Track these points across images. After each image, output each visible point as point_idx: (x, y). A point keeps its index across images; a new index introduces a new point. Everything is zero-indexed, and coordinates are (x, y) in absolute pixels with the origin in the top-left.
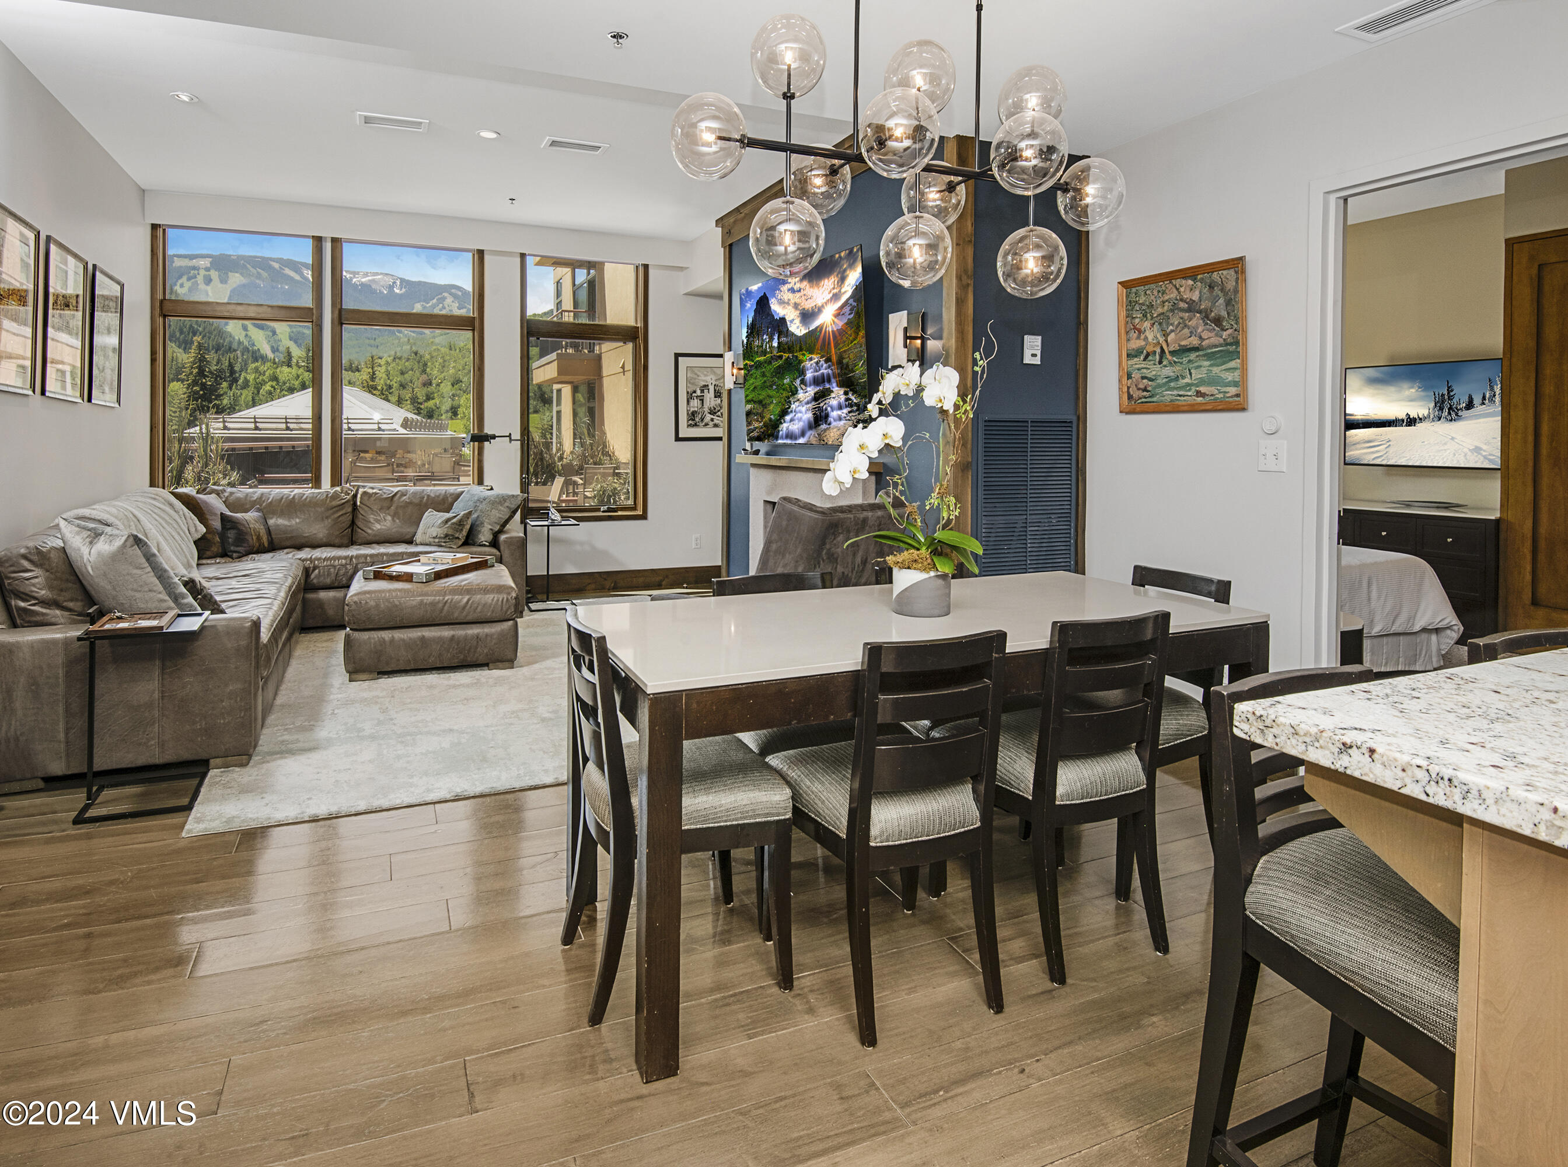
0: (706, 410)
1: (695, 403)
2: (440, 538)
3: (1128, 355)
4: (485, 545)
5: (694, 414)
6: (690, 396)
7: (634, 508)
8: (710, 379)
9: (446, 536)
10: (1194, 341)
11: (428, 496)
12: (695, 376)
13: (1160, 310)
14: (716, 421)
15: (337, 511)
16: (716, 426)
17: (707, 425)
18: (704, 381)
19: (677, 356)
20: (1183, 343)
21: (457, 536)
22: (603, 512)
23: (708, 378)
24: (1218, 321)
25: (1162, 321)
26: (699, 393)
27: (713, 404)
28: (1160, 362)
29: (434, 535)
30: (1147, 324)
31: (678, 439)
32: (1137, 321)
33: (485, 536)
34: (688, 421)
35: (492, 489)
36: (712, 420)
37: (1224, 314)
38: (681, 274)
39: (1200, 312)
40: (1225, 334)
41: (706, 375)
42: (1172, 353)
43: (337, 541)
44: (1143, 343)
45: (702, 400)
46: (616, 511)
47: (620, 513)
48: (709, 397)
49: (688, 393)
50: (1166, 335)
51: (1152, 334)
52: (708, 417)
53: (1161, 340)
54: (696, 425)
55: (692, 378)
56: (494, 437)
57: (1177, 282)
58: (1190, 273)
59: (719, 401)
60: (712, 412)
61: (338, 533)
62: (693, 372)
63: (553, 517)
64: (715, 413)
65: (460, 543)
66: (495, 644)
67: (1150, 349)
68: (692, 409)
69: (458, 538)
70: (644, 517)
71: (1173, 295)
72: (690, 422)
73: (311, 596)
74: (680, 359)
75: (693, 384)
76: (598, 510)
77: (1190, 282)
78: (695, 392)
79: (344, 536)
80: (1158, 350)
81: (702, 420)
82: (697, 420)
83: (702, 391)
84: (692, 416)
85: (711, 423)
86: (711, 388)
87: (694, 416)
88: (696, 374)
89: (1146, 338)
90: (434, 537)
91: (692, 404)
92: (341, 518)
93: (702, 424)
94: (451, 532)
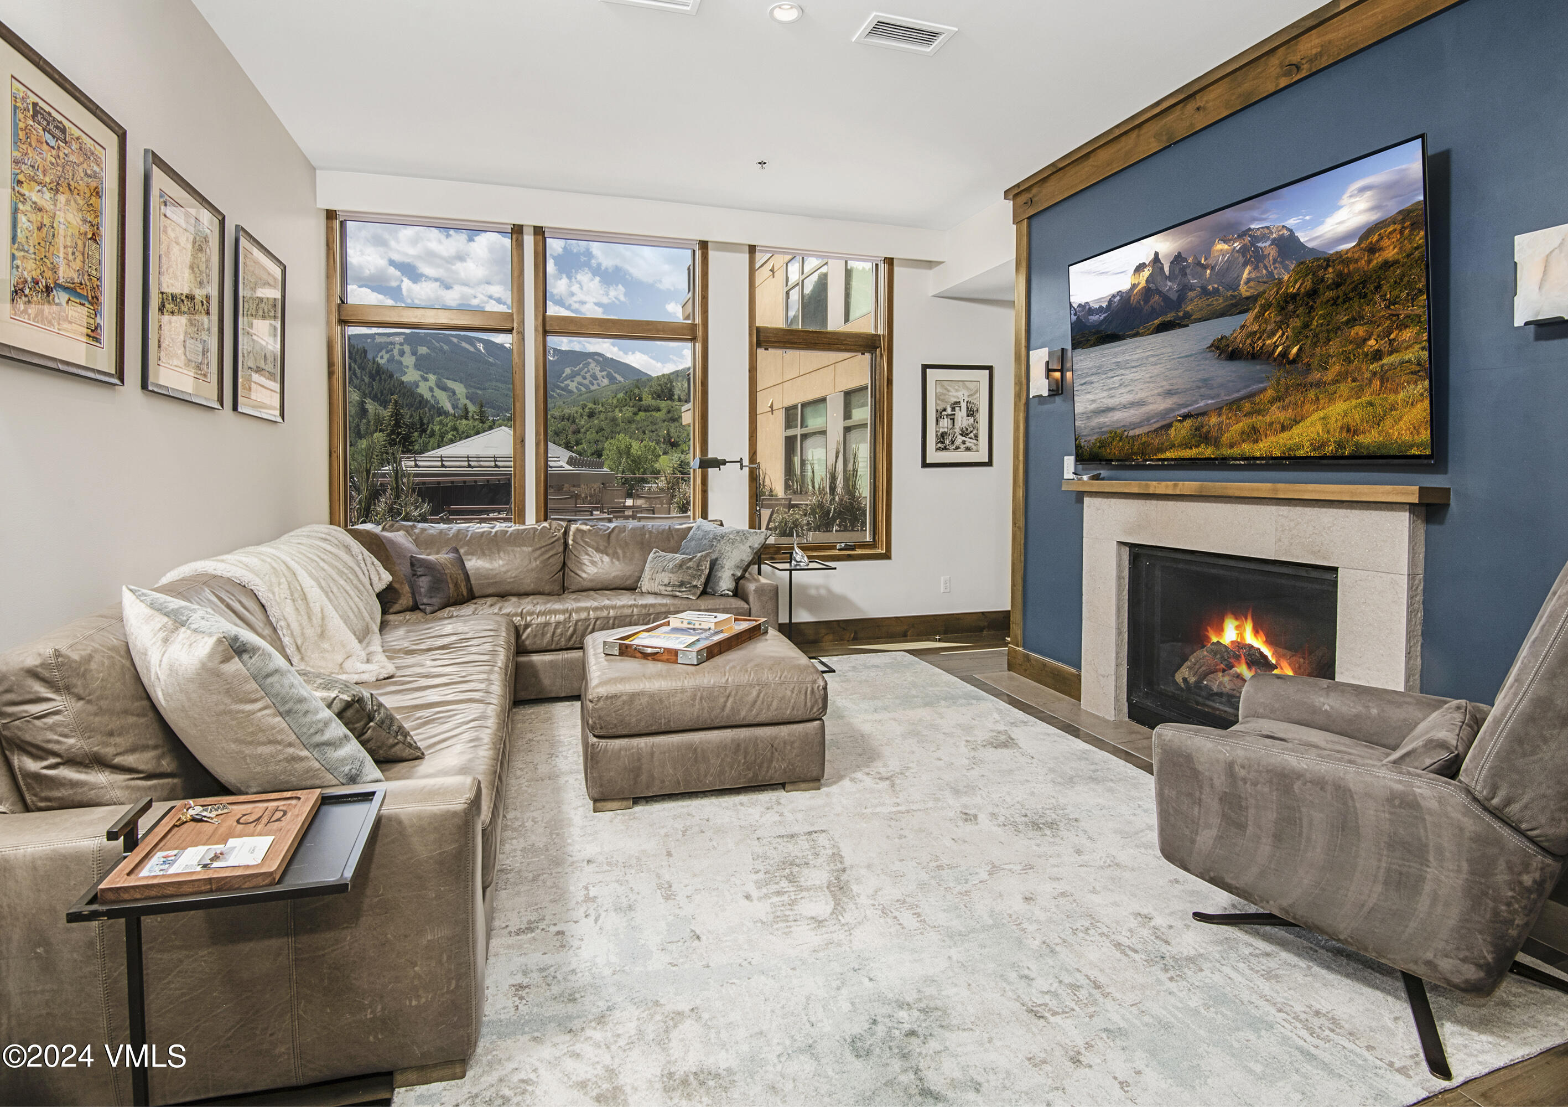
0: (957, 431)
1: (945, 423)
2: (674, 586)
4: (728, 595)
5: (943, 435)
6: (940, 415)
7: (873, 545)
8: (961, 395)
9: (682, 584)
11: (651, 532)
12: (945, 392)
14: (968, 444)
15: (547, 551)
16: (968, 449)
17: (957, 448)
18: (954, 397)
19: (925, 367)
21: (695, 583)
22: (840, 550)
23: (960, 394)
26: (949, 411)
27: (965, 424)
29: (666, 582)
31: (925, 465)
33: (725, 583)
34: (937, 443)
35: (722, 525)
36: (964, 442)
38: (931, 273)
41: (957, 391)
43: (547, 589)
45: (953, 419)
46: (853, 549)
47: (859, 552)
48: (961, 415)
49: (937, 411)
52: (960, 439)
54: (945, 448)
55: (942, 394)
56: (724, 462)
59: (971, 420)
60: (964, 433)
61: (548, 577)
62: (943, 386)
63: (798, 559)
64: (967, 434)
65: (699, 592)
66: (797, 756)
68: (942, 430)
69: (696, 586)
70: (887, 556)
72: (940, 445)
73: (523, 659)
74: (928, 370)
75: (943, 400)
76: (833, 548)
78: (945, 410)
79: (555, 581)
81: (953, 442)
82: (947, 442)
83: (953, 409)
84: (942, 437)
85: (963, 447)
86: (964, 405)
87: (943, 437)
88: (946, 389)
90: (665, 585)
91: (941, 424)
92: (551, 560)
93: (952, 448)
94: (687, 578)
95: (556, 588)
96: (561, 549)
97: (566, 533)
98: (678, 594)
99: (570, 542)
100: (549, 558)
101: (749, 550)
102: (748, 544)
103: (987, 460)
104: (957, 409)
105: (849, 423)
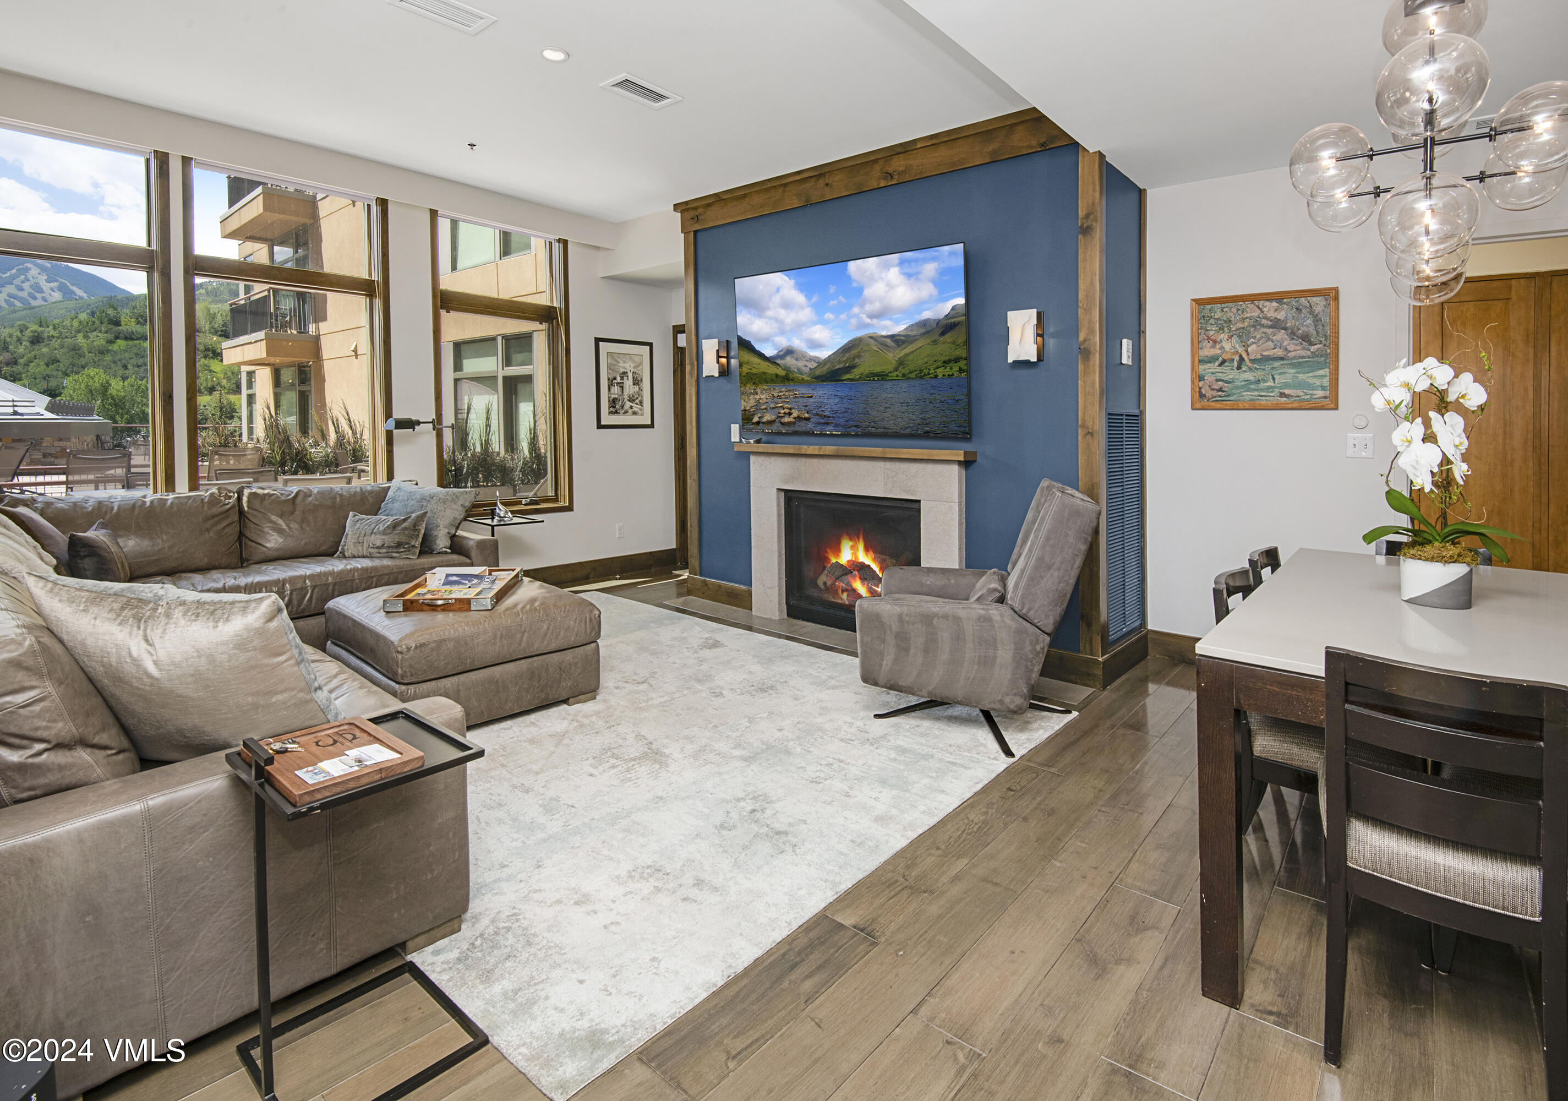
0: (626, 397)
1: (616, 389)
2: (389, 547)
3: (1200, 361)
4: (446, 552)
5: (614, 401)
6: (611, 383)
7: (556, 499)
8: (628, 366)
9: (399, 544)
10: (1279, 352)
11: (341, 495)
12: (615, 363)
13: (1240, 325)
14: (635, 409)
15: (220, 521)
16: (635, 413)
17: (626, 412)
18: (623, 367)
19: (598, 340)
20: (1265, 353)
21: (413, 543)
22: (525, 505)
23: (627, 365)
24: (1306, 338)
25: (1243, 336)
26: (619, 379)
27: (631, 392)
28: (1239, 368)
29: (382, 544)
30: (1223, 336)
31: (600, 426)
32: (1211, 333)
34: (609, 408)
35: (417, 484)
36: (631, 407)
37: (1312, 330)
38: (600, 257)
39: (1285, 329)
40: (1313, 348)
41: (625, 362)
42: (1253, 361)
43: (223, 560)
44: (1219, 352)
45: (622, 387)
46: (537, 504)
47: (541, 506)
48: (628, 383)
49: (609, 379)
50: (1246, 347)
51: (1229, 346)
52: (628, 404)
53: (1241, 350)
54: (616, 412)
55: (612, 365)
56: (419, 423)
57: (1261, 303)
58: (1278, 297)
59: (637, 388)
60: (631, 400)
61: (222, 549)
62: (613, 358)
63: (502, 515)
64: (634, 400)
65: (417, 551)
67: (1226, 356)
68: (613, 396)
69: (415, 546)
70: (570, 508)
71: (1256, 313)
72: (611, 409)
74: (601, 343)
75: (613, 370)
76: (519, 503)
77: (1275, 304)
78: (615, 379)
79: (231, 552)
80: (1237, 358)
81: (622, 407)
82: (617, 407)
83: (622, 378)
84: (613, 403)
85: (630, 411)
86: (630, 375)
88: (616, 361)
89: (1222, 348)
90: (378, 548)
91: (612, 391)
92: (226, 530)
93: (622, 412)
94: (404, 539)
95: (235, 560)
96: (236, 517)
97: (239, 499)
98: (395, 555)
99: (246, 509)
100: (225, 527)
101: (461, 508)
102: (460, 502)
103: (650, 423)
104: (625, 378)
105: (459, 375)
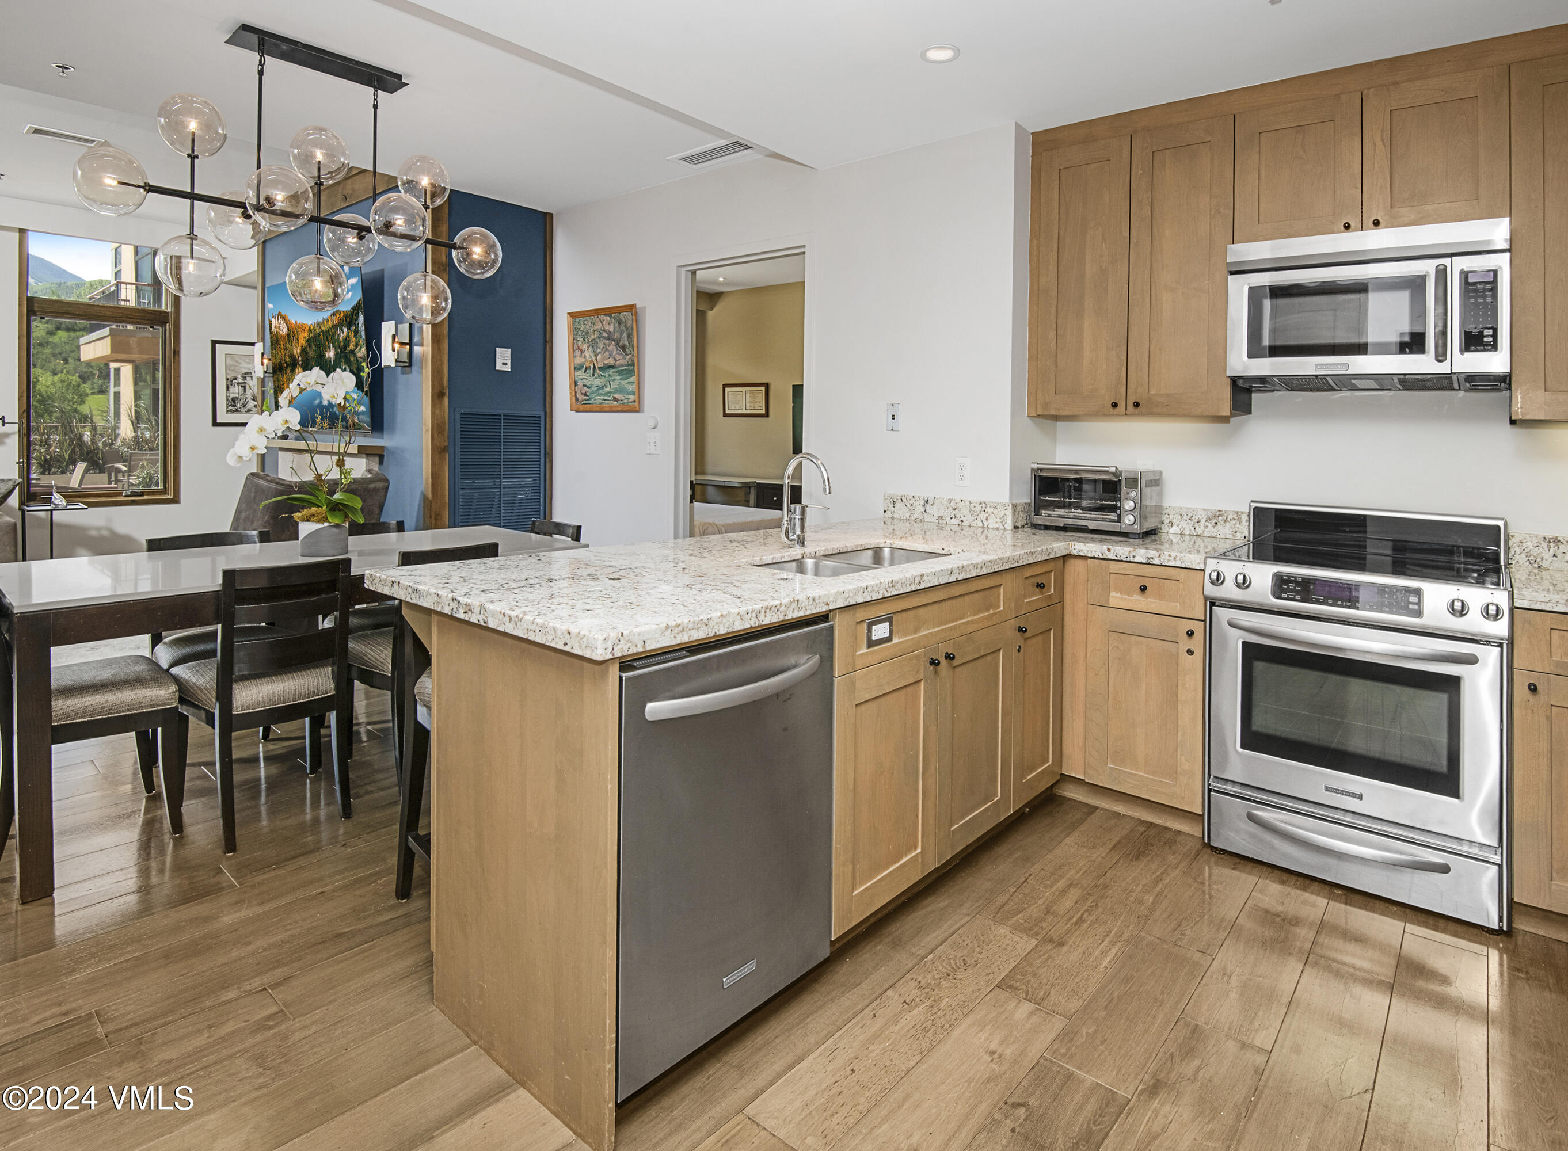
0: (249, 397)
1: (236, 389)
3: (575, 368)
5: (234, 400)
6: (230, 383)
7: (161, 492)
8: (252, 367)
10: (611, 361)
12: (235, 363)
13: (593, 337)
17: (249, 411)
18: (246, 368)
19: (214, 343)
20: (606, 362)
22: (125, 496)
23: (250, 367)
24: (623, 348)
25: (593, 344)
26: (240, 380)
27: (256, 392)
28: (593, 375)
30: (585, 346)
31: (215, 424)
32: (580, 343)
34: (227, 407)
36: (255, 406)
37: (627, 343)
39: (614, 341)
40: (628, 357)
41: (247, 363)
42: (600, 369)
44: (584, 360)
45: (244, 387)
46: (143, 496)
47: (146, 497)
48: (252, 384)
49: (227, 379)
50: (596, 355)
51: (588, 354)
52: (251, 404)
53: (594, 358)
54: (236, 411)
55: (232, 365)
57: (602, 317)
58: (608, 312)
60: (255, 399)
62: (233, 359)
63: (57, 502)
67: (587, 364)
68: (232, 396)
70: (176, 500)
71: (599, 326)
72: (230, 408)
74: (217, 345)
75: (233, 370)
76: (120, 494)
77: (608, 318)
78: (235, 379)
80: (592, 366)
81: (244, 406)
82: (238, 405)
83: (244, 378)
84: (233, 402)
85: (254, 410)
86: (254, 376)
87: (234, 402)
88: (237, 362)
89: (585, 357)
91: (232, 389)
93: (243, 410)
104: (248, 378)
